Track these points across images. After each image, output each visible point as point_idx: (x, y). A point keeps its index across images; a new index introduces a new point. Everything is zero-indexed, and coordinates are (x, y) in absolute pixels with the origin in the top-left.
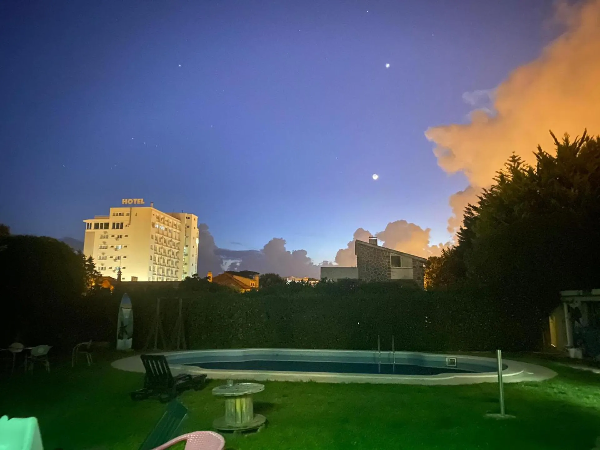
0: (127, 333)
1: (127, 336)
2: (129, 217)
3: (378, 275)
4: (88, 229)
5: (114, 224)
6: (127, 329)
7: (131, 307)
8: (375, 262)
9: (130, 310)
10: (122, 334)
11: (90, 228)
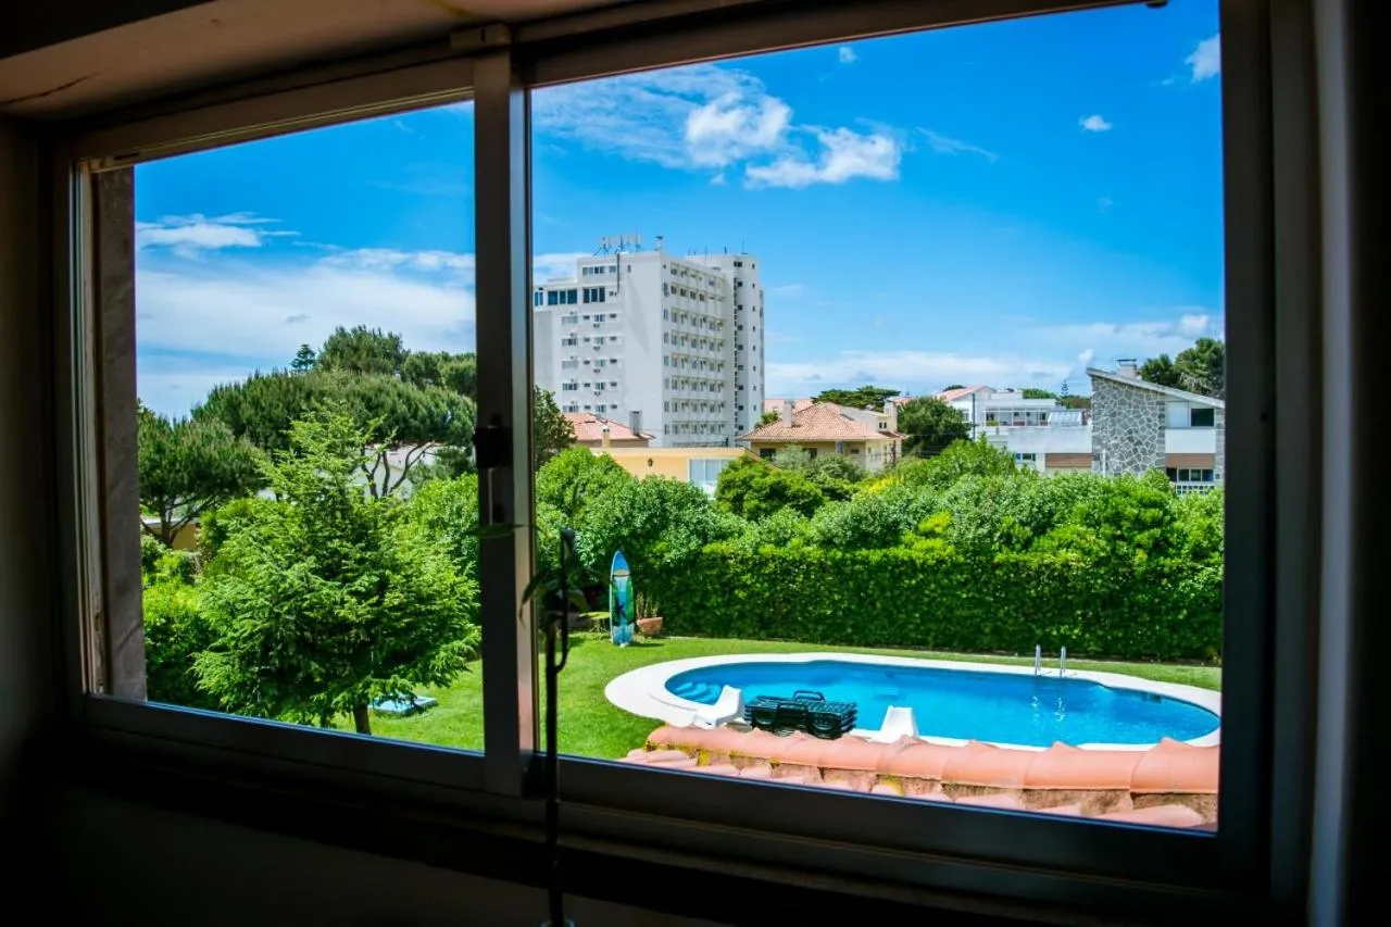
0: (625, 616)
1: (626, 621)
2: (615, 275)
3: (1136, 444)
4: (537, 305)
5: (586, 291)
6: (624, 609)
7: (628, 573)
8: (1131, 416)
9: (626, 578)
10: (619, 618)
11: (542, 303)
